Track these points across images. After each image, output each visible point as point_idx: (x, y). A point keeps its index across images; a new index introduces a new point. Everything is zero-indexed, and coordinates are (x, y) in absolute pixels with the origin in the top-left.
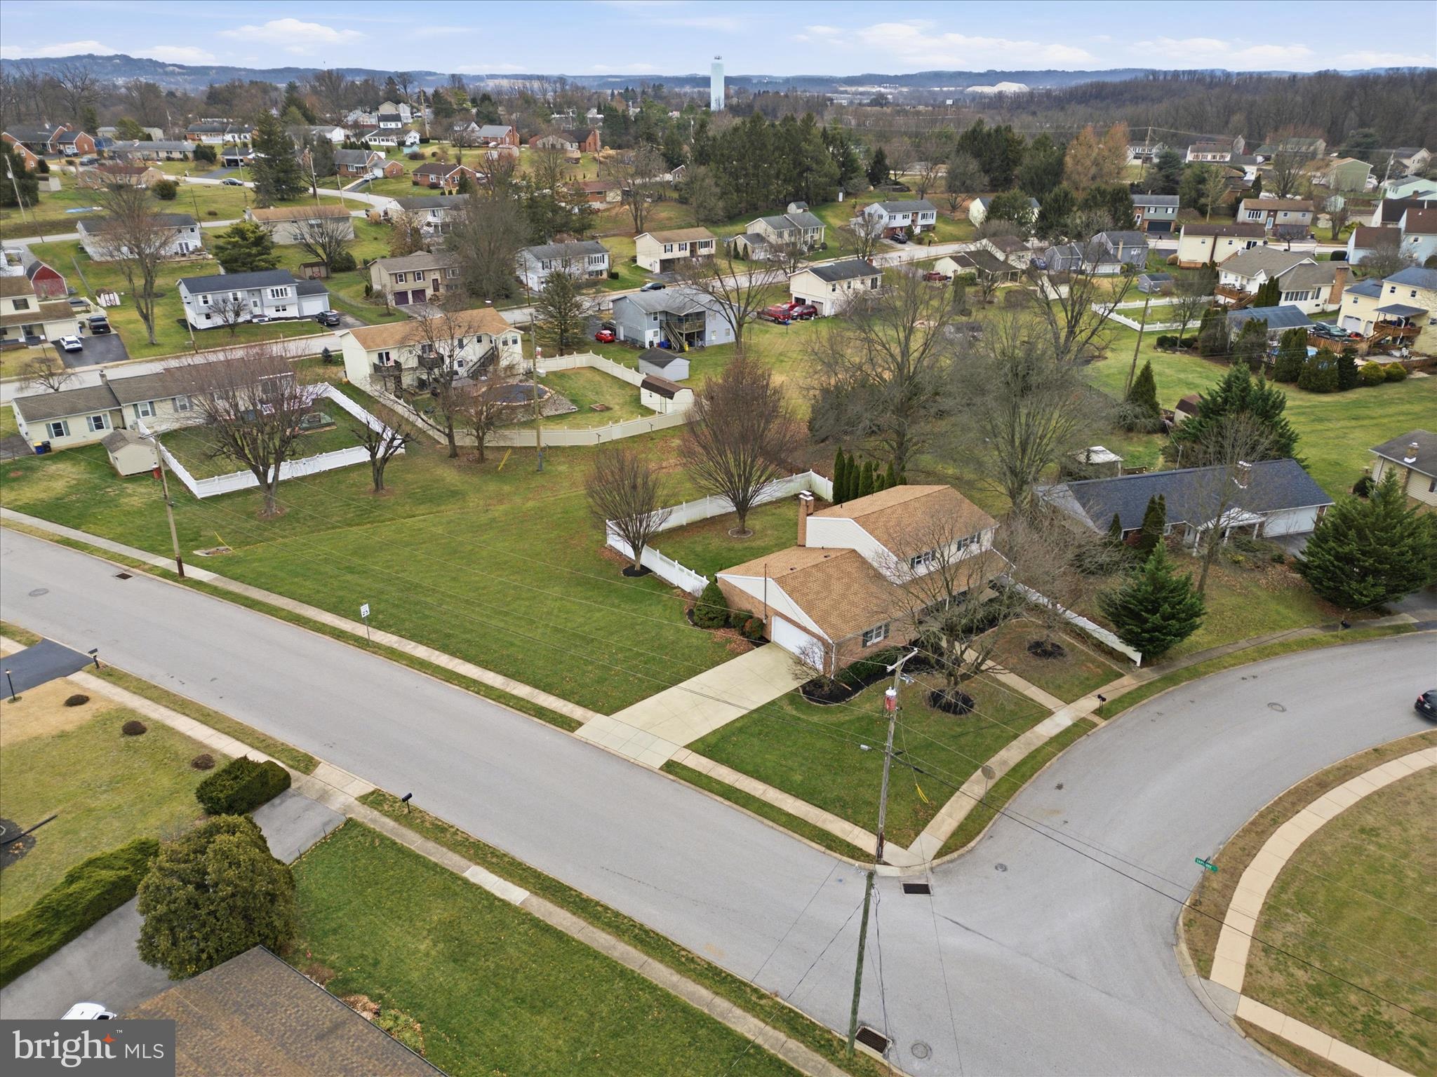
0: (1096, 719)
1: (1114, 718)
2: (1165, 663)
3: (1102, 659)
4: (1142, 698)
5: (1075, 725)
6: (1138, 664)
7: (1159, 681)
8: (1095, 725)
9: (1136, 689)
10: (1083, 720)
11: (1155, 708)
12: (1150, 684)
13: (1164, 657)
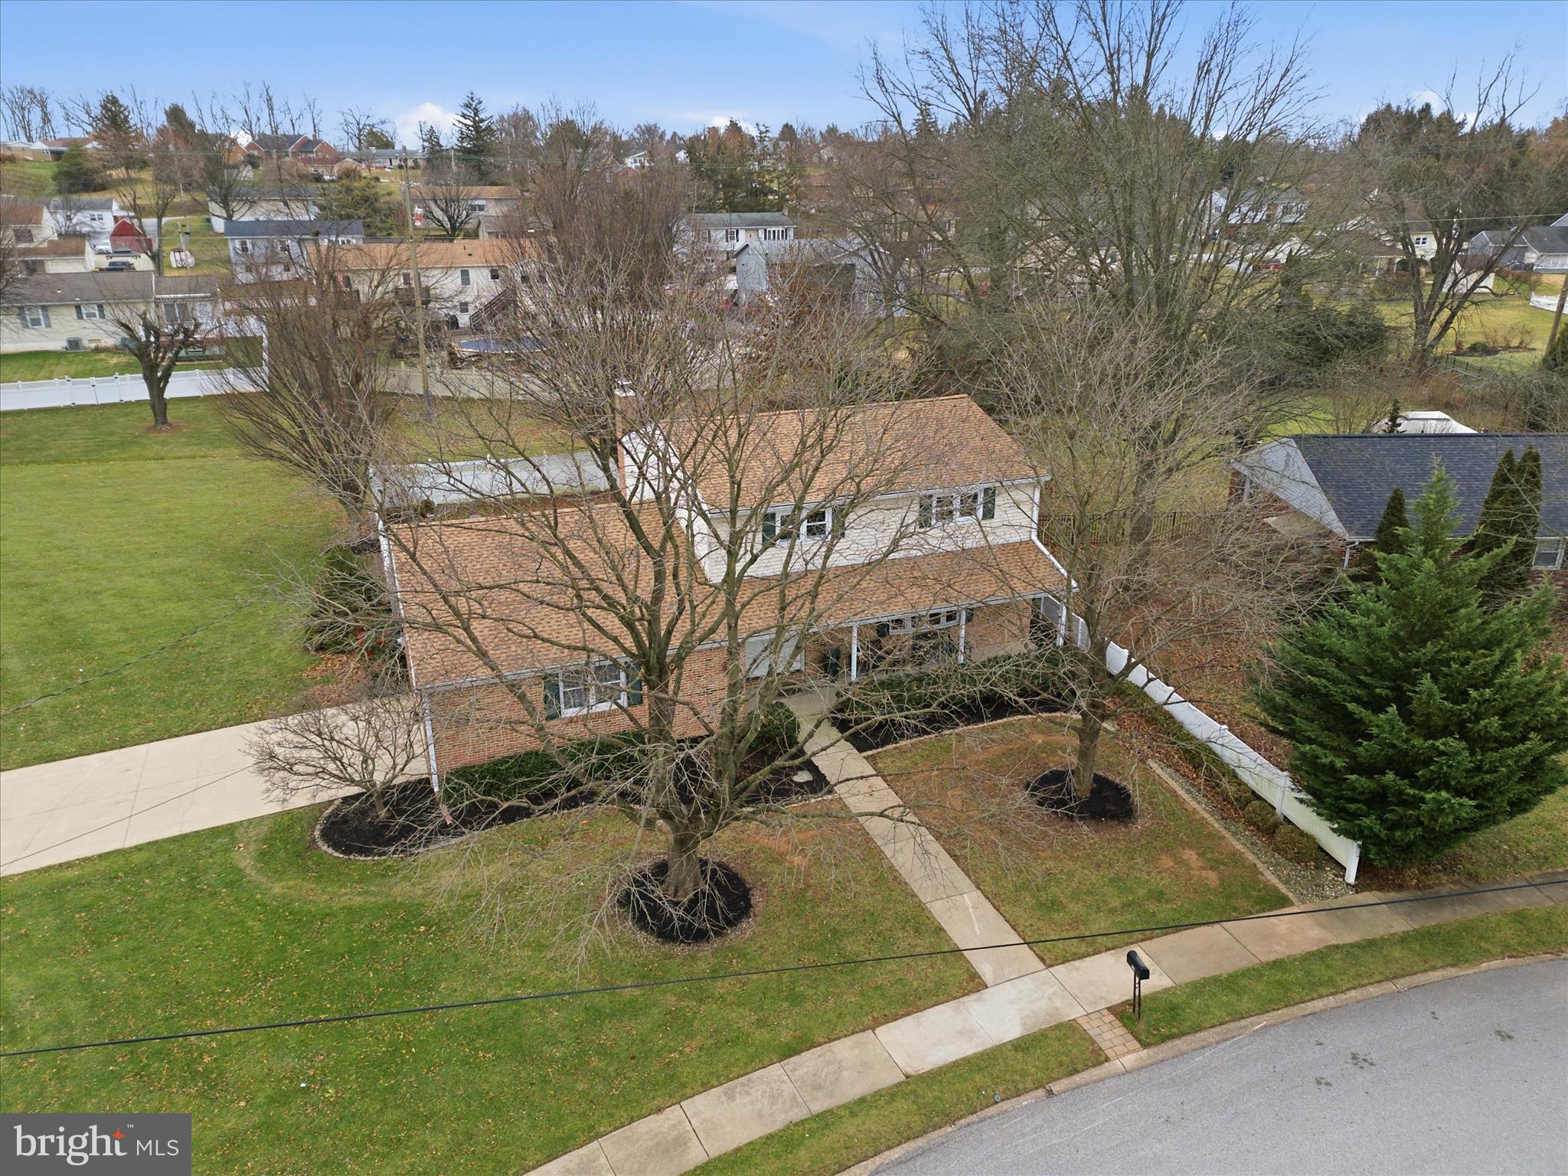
0: (1111, 1036)
1: (1180, 1044)
2: (1447, 886)
3: (1238, 842)
4: (1314, 988)
5: (1022, 1045)
6: (1351, 876)
7: (1404, 939)
8: (1098, 1057)
9: (1308, 957)
10: (1068, 1030)
11: (1356, 1037)
12: (1370, 945)
13: (1449, 869)
